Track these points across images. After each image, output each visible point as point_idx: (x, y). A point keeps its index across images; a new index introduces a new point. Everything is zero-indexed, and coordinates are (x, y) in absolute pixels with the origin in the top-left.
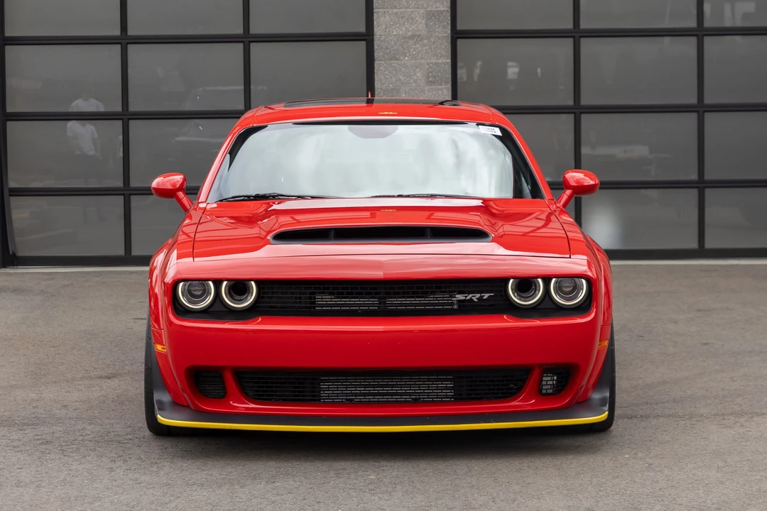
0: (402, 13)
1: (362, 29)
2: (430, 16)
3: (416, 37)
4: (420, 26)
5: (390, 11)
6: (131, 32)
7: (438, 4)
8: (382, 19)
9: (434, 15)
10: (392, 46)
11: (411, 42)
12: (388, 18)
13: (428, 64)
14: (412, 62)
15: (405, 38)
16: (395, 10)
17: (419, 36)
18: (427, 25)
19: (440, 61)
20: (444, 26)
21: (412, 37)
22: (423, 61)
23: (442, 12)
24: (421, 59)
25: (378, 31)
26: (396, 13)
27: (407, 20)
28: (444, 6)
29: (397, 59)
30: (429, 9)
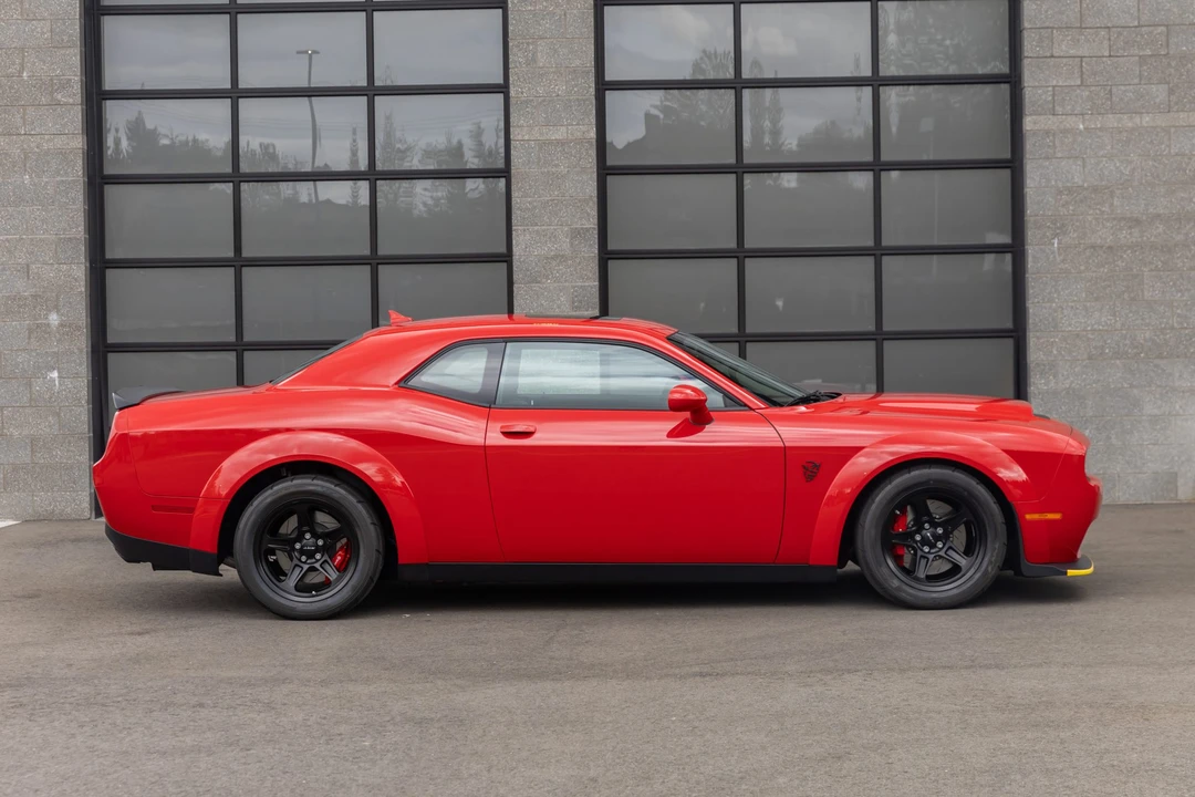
0: (543, 231)
1: (503, 249)
2: (576, 234)
3: (560, 258)
4: (565, 245)
5: (531, 228)
6: (246, 253)
7: (584, 221)
8: (521, 238)
9: (579, 233)
10: (533, 268)
11: (554, 263)
12: (528, 237)
13: (573, 287)
14: (556, 285)
15: (547, 259)
16: (536, 228)
17: (563, 256)
18: (572, 245)
19: (587, 284)
20: (591, 246)
21: (555, 257)
22: (567, 284)
23: (588, 230)
24: (566, 281)
25: (516, 250)
26: (537, 231)
27: (550, 238)
28: (591, 223)
29: (539, 282)
30: (574, 226)
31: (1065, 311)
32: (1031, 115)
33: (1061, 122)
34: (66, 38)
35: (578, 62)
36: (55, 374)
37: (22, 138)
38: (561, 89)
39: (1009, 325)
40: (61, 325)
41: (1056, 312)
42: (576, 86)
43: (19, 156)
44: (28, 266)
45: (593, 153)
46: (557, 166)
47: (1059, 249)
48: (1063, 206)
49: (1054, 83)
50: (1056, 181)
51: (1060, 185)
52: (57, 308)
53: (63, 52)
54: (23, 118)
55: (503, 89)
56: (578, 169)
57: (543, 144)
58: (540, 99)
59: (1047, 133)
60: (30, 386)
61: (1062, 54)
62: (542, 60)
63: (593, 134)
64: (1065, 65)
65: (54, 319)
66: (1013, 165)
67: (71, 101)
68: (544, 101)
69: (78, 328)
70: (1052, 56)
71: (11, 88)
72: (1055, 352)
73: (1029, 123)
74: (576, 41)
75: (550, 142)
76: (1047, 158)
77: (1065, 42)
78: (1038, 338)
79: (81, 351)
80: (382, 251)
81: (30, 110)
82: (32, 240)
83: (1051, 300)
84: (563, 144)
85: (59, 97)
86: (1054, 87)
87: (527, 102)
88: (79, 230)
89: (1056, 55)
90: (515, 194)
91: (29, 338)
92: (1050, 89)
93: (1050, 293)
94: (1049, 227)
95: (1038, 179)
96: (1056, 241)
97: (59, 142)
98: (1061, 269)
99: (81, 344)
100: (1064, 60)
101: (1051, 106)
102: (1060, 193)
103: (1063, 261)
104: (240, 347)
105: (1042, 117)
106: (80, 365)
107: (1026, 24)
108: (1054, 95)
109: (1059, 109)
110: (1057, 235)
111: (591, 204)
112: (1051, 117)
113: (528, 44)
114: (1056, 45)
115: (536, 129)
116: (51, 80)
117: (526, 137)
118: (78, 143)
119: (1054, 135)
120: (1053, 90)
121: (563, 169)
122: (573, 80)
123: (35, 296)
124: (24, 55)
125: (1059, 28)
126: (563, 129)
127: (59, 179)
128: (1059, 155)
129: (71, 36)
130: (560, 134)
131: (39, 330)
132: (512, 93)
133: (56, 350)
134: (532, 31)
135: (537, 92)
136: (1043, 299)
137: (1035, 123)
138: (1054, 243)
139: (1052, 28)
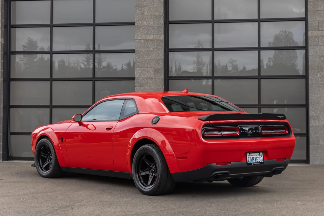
0: (145, 69)
2: (156, 71)
3: (150, 78)
4: (152, 74)
5: (141, 69)
6: (54, 77)
7: (158, 66)
8: (138, 72)
9: (157, 70)
10: (142, 82)
11: (148, 80)
12: (140, 71)
13: (155, 88)
14: (149, 87)
15: (146, 78)
16: (143, 68)
17: (151, 78)
18: (154, 74)
19: (159, 87)
20: (161, 75)
21: (149, 78)
22: (152, 87)
23: (160, 69)
24: (152, 86)
25: (137, 76)
26: (143, 69)
27: (147, 72)
28: (161, 67)
29: (143, 86)
30: (155, 68)
31: (322, 98)
32: (310, 31)
33: (321, 33)
35: (158, 14)
38: (152, 22)
39: (304, 103)
41: (319, 98)
42: (157, 22)
45: (162, 44)
46: (150, 48)
47: (320, 76)
48: (322, 62)
49: (319, 20)
50: (319, 53)
51: (320, 54)
56: (157, 49)
57: (146, 41)
58: (145, 26)
59: (316, 37)
61: (321, 10)
62: (146, 13)
63: (162, 37)
64: (322, 14)
66: (306, 48)
68: (146, 27)
70: (318, 11)
72: (318, 112)
73: (310, 33)
74: (157, 7)
75: (148, 40)
76: (316, 45)
77: (323, 6)
78: (312, 107)
80: (96, 76)
83: (317, 94)
84: (152, 41)
86: (318, 21)
87: (141, 27)
89: (319, 10)
90: (136, 58)
92: (317, 22)
93: (316, 92)
94: (316, 69)
95: (313, 53)
96: (319, 74)
98: (321, 83)
100: (322, 12)
101: (317, 28)
102: (321, 57)
103: (321, 81)
104: (51, 107)
105: (314, 31)
108: (318, 24)
109: (320, 29)
110: (319, 72)
111: (161, 60)
112: (317, 31)
113: (141, 8)
114: (319, 7)
115: (144, 36)
117: (140, 39)
119: (318, 37)
121: (152, 49)
122: (156, 20)
126: (152, 36)
128: (320, 44)
130: (151, 37)
132: (136, 25)
134: (143, 4)
135: (144, 24)
136: (314, 94)
137: (312, 33)
138: (318, 75)
139: (318, 1)
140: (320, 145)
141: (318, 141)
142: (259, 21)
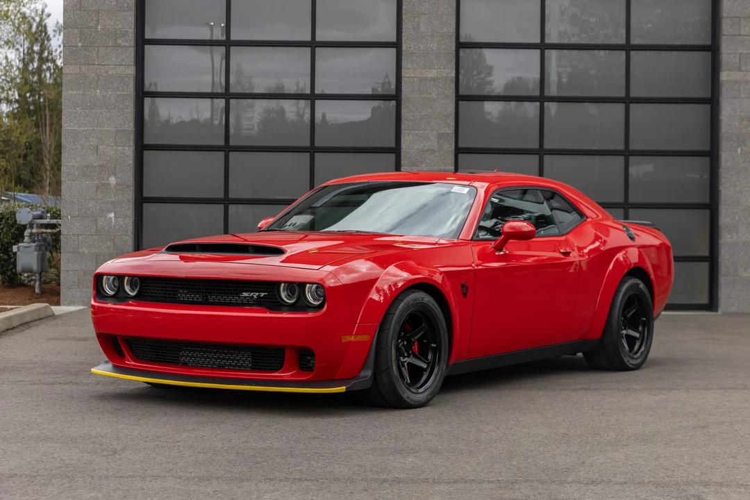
0: (421, 134)
1: (392, 145)
2: (441, 136)
3: (431, 151)
4: (433, 143)
5: (413, 132)
6: (232, 143)
7: (446, 129)
8: (407, 138)
9: (443, 136)
10: (414, 157)
11: (427, 154)
12: (411, 137)
14: (427, 168)
15: (423, 151)
16: (416, 132)
17: (432, 150)
18: (438, 143)
19: (446, 168)
20: (450, 144)
21: (428, 150)
23: (449, 134)
24: (434, 166)
25: (404, 146)
26: (417, 134)
27: (425, 139)
28: (450, 130)
29: (417, 166)
30: (440, 132)
31: (744, 193)
32: (725, 70)
33: (744, 76)
34: (126, 5)
35: (445, 30)
36: (112, 215)
37: (96, 67)
38: (434, 46)
39: (707, 201)
40: (117, 184)
41: (738, 193)
42: (444, 44)
43: (94, 78)
44: (97, 147)
45: (453, 86)
46: (430, 94)
47: (741, 154)
48: (744, 127)
49: (740, 51)
50: (740, 112)
51: (742, 114)
52: (114, 174)
53: (123, 13)
54: (97, 54)
55: (397, 45)
56: (444, 96)
57: (422, 80)
58: (421, 52)
59: (735, 82)
60: (97, 223)
61: (746, 34)
62: (423, 28)
63: (453, 75)
64: (748, 41)
65: (112, 180)
66: (712, 101)
67: (127, 44)
68: (423, 53)
69: (128, 187)
70: (739, 35)
71: (90, 35)
72: (737, 218)
73: (724, 76)
74: (445, 16)
75: (427, 79)
76: (735, 98)
77: (747, 26)
78: (727, 209)
79: (129, 200)
80: (317, 144)
81: (102, 49)
82: (100, 130)
83: (735, 186)
84: (434, 80)
85: (120, 42)
86: (740, 54)
87: (413, 54)
88: (130, 126)
89: (742, 34)
90: (404, 111)
91: (97, 192)
92: (738, 55)
93: (734, 182)
94: (735, 141)
95: (729, 111)
96: (739, 149)
97: (120, 70)
98: (742, 167)
99: (130, 195)
100: (747, 37)
101: (738, 65)
102: (743, 120)
103: (743, 162)
104: (226, 202)
105: (733, 73)
106: (128, 209)
107: (724, 15)
108: (740, 59)
109: (743, 68)
110: (739, 146)
111: (450, 118)
112: (738, 72)
113: (414, 17)
114: (742, 28)
115: (418, 70)
116: (116, 31)
117: (412, 75)
118: (131, 71)
119: (740, 83)
120: (740, 56)
121: (434, 96)
122: (442, 40)
123: (101, 166)
124: (99, 16)
125: (745, 18)
126: (435, 71)
127: (118, 93)
128: (743, 96)
129: (128, 4)
130: (432, 74)
131: (103, 187)
132: (404, 48)
133: (113, 199)
134: (417, 9)
135: (419, 47)
136: (731, 185)
137: (728, 76)
138: (737, 151)
139: (740, 17)
140: (738, 278)
141: (736, 270)
142: (628, 48)
